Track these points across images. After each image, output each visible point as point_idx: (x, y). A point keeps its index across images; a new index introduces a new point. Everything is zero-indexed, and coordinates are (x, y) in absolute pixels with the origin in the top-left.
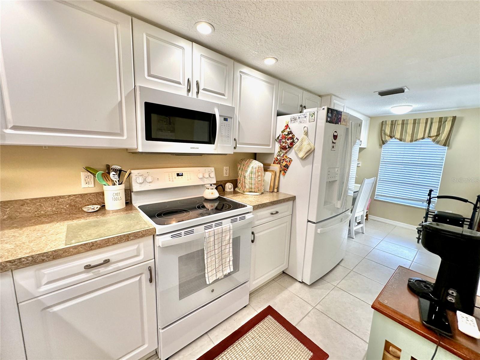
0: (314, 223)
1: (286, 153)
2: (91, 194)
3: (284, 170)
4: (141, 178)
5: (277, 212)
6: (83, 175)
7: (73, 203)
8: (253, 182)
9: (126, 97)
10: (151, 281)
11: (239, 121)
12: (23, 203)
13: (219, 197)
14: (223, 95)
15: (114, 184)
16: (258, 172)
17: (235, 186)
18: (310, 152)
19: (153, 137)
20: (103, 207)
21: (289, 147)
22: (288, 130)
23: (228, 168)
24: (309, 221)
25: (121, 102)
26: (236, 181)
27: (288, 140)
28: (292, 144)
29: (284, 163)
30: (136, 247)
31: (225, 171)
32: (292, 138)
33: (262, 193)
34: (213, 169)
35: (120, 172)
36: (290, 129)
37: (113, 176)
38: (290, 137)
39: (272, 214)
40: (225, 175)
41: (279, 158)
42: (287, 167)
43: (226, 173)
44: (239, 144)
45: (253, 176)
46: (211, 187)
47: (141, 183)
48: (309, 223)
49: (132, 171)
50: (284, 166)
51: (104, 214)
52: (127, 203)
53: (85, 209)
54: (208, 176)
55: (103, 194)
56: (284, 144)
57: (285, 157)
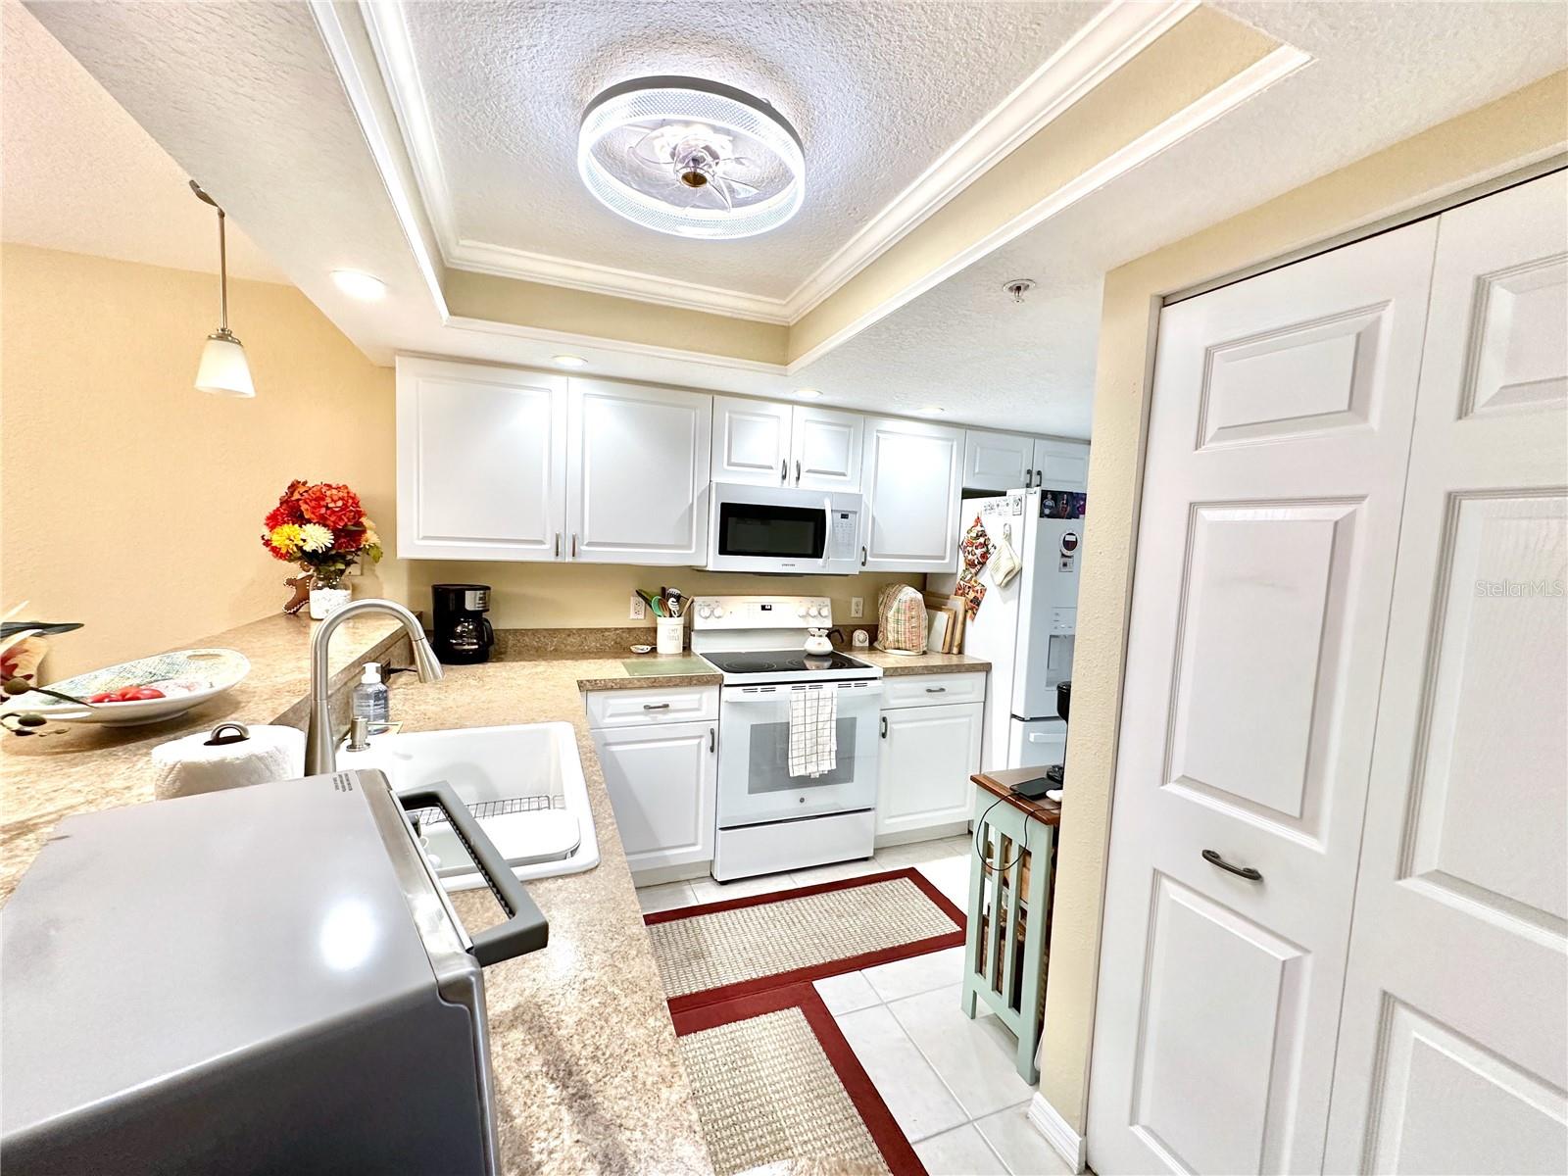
0: (1023, 720)
1: (976, 574)
2: (639, 629)
3: (972, 609)
4: (706, 609)
5: (942, 690)
6: (635, 600)
7: (618, 640)
8: (901, 629)
9: (698, 498)
10: (712, 750)
11: (875, 514)
12: (570, 632)
13: (832, 652)
14: (844, 475)
15: (671, 616)
16: (911, 609)
17: (873, 638)
18: (1013, 574)
19: (729, 549)
20: (654, 650)
21: (979, 563)
22: (979, 528)
23: (861, 600)
24: (1014, 716)
25: (692, 504)
26: (876, 627)
27: (976, 548)
28: (985, 556)
29: (971, 595)
30: (697, 696)
31: (853, 607)
32: (985, 545)
33: (925, 653)
34: (827, 601)
35: (678, 598)
36: (982, 526)
37: (671, 603)
38: (981, 544)
39: (929, 691)
40: (853, 614)
41: (962, 583)
42: (976, 602)
43: (856, 610)
44: (873, 556)
45: (902, 617)
46: (819, 633)
47: (707, 618)
48: (1013, 719)
49: (696, 599)
50: (971, 601)
51: (655, 657)
52: (684, 648)
53: (633, 648)
54: (816, 613)
55: (655, 630)
56: (970, 557)
57: (973, 582)
